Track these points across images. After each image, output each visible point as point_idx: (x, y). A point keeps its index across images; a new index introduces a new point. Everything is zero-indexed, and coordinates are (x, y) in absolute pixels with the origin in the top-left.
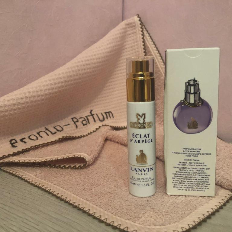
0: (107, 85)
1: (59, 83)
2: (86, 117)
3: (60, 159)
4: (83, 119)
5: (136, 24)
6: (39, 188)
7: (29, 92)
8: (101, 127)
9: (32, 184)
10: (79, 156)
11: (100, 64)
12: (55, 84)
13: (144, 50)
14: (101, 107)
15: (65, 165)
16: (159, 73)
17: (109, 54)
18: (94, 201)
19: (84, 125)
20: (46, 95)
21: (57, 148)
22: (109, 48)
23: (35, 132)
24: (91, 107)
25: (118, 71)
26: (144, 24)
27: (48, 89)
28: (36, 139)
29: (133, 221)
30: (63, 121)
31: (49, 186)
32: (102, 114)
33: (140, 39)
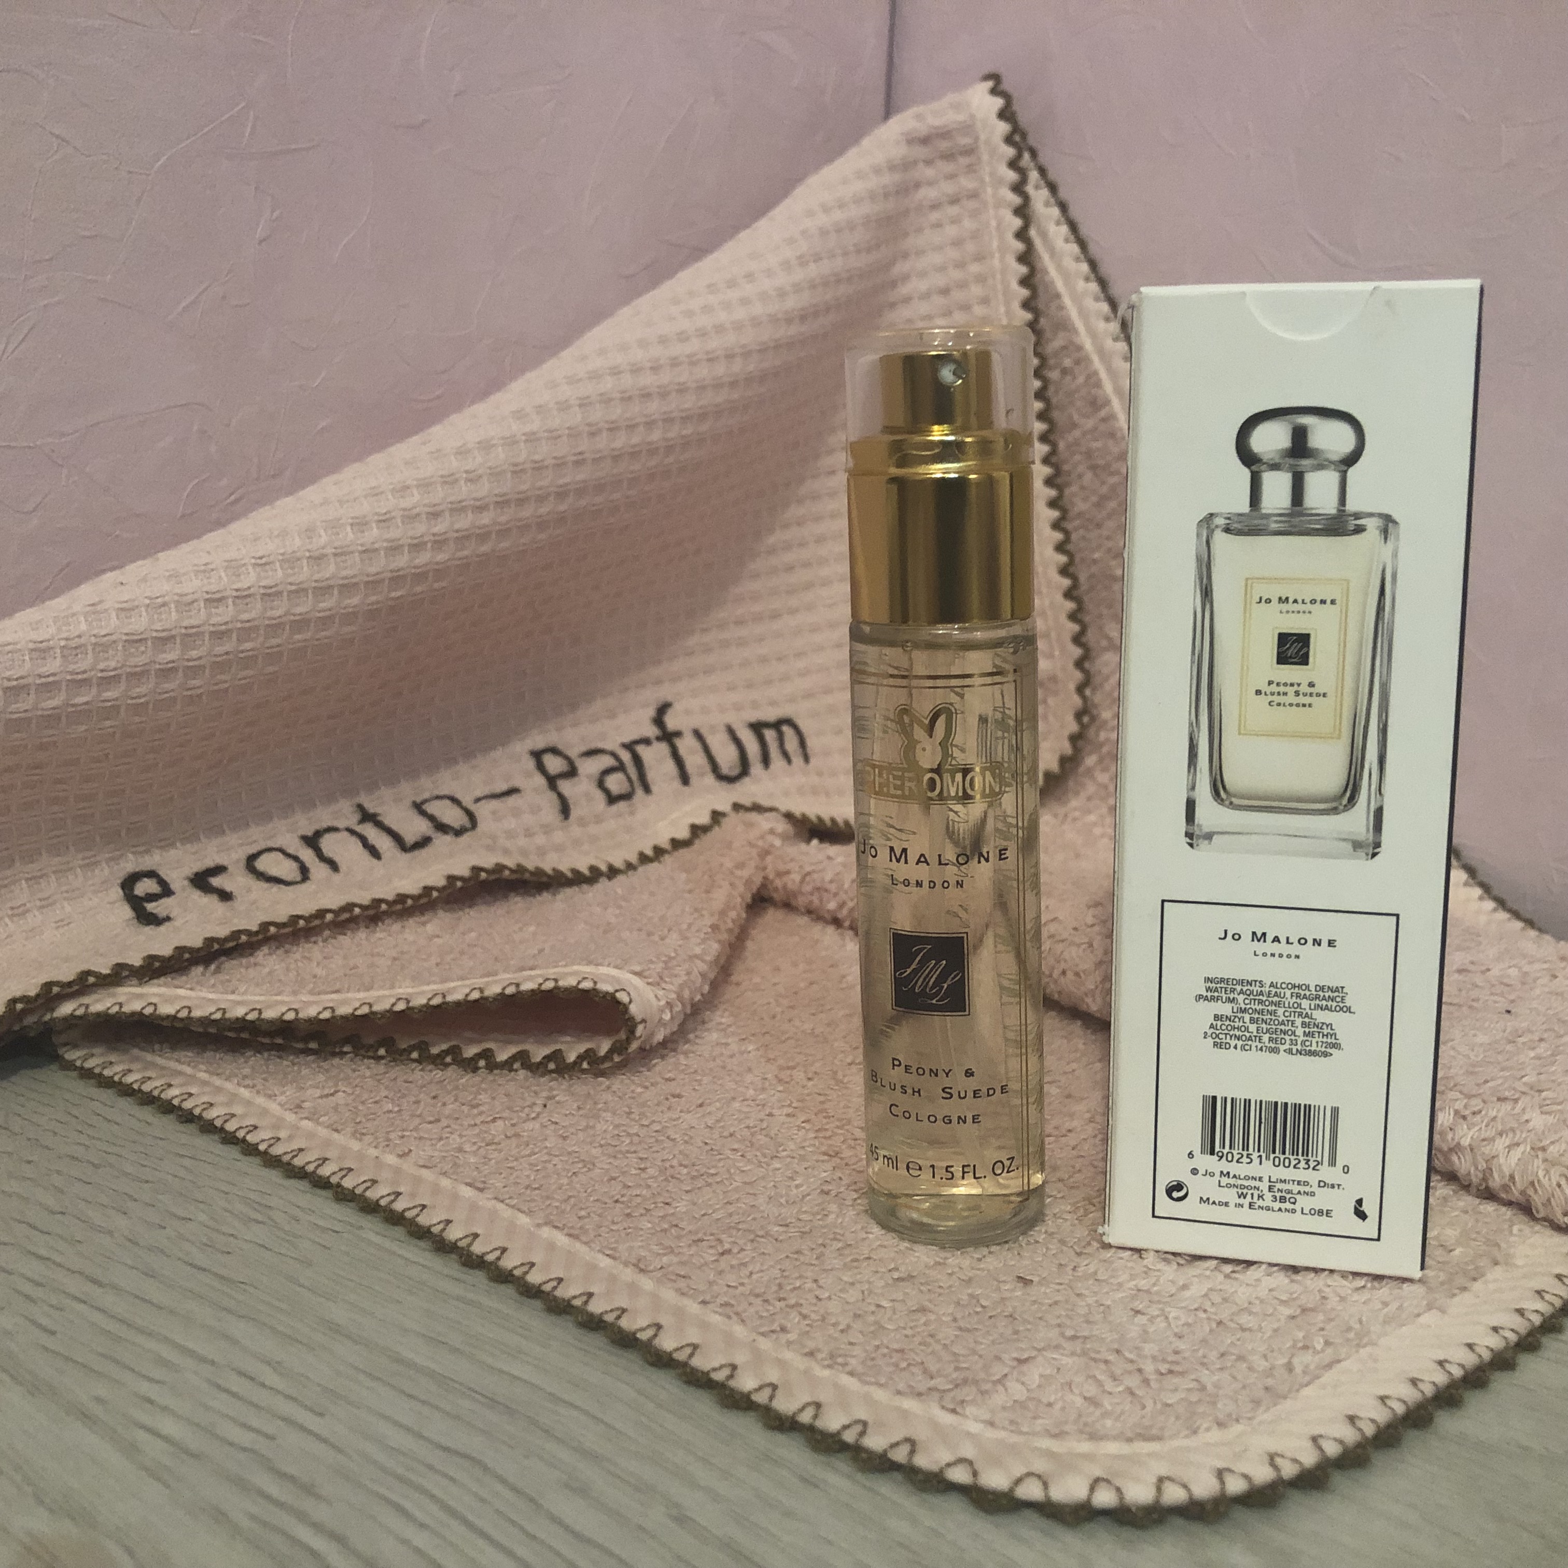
0: (771, 540)
1: (458, 509)
2: (630, 747)
3: (458, 1004)
4: (607, 761)
5: (977, 139)
6: (322, 1184)
7: (262, 564)
8: (723, 815)
9: (272, 1161)
10: (586, 985)
11: (736, 395)
12: (435, 515)
13: (1027, 316)
14: (732, 688)
15: (490, 1045)
17: (794, 330)
18: (684, 1277)
19: (612, 799)
20: (373, 584)
21: (436, 940)
22: (797, 288)
23: (290, 831)
24: (658, 682)
26: (1032, 141)
27: (385, 544)
28: (299, 879)
29: (951, 1406)
30: (474, 767)
31: (384, 1175)
32: (731, 731)
33: (1001, 240)
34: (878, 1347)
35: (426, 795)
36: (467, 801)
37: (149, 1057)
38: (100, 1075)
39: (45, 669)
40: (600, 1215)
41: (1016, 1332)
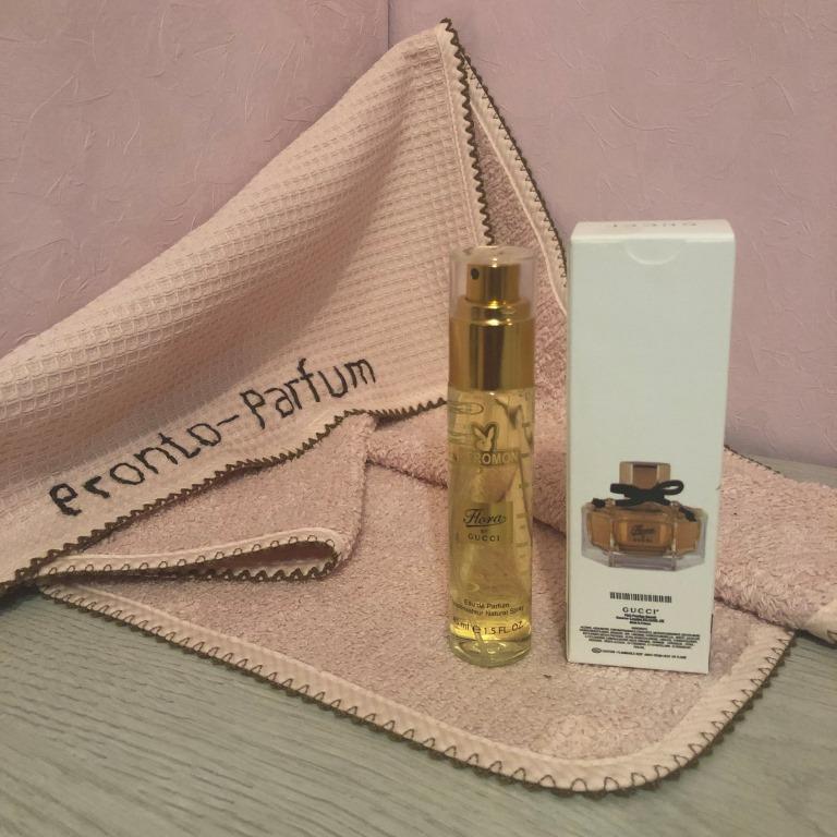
2: (288, 385)
3: (249, 554)
4: (280, 395)
5: (441, 55)
6: (204, 656)
8: (341, 418)
9: (174, 646)
10: (312, 539)
11: (333, 204)
13: (472, 148)
14: (334, 347)
15: (263, 568)
16: (524, 226)
17: (358, 167)
18: (397, 692)
19: (284, 415)
20: (167, 329)
21: (217, 508)
22: (359, 145)
23: (128, 453)
24: (298, 348)
25: (382, 218)
26: (468, 54)
27: (171, 308)
28: (139, 480)
29: (535, 749)
30: (213, 405)
31: (236, 650)
32: (336, 370)
33: (455, 108)
35: (193, 424)
36: (213, 425)
37: (89, 589)
38: (67, 603)
39: (10, 397)
40: (346, 662)
41: (553, 706)
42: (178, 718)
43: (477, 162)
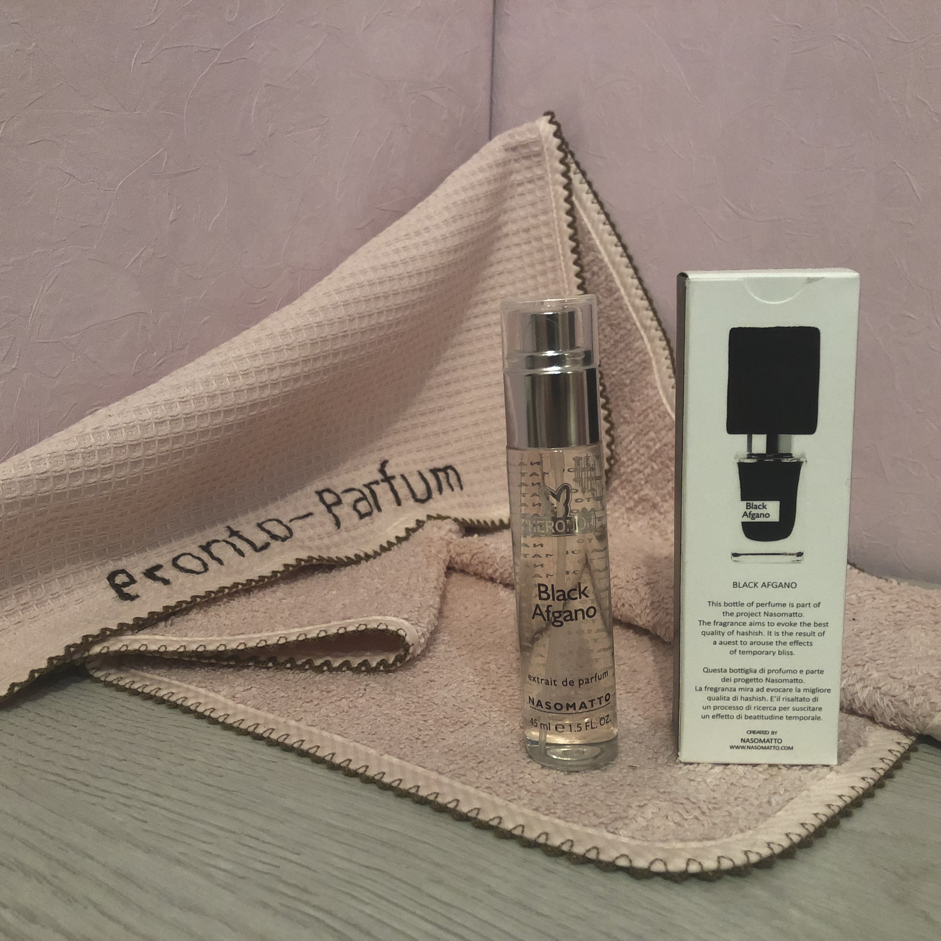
0: (439, 369)
1: (283, 366)
2: (368, 486)
3: (313, 639)
4: (357, 495)
5: (543, 148)
6: (258, 738)
7: (184, 401)
8: (423, 522)
9: (228, 727)
10: (382, 627)
11: (423, 294)
12: (271, 370)
13: (573, 244)
14: (419, 450)
15: (328, 658)
16: (629, 326)
17: (451, 258)
18: (464, 775)
19: (362, 516)
20: (241, 409)
21: (284, 601)
22: (453, 235)
23: (193, 543)
24: (381, 449)
25: (476, 317)
26: (571, 148)
27: (247, 387)
28: (203, 570)
29: (612, 830)
30: (287, 502)
31: (292, 732)
32: (420, 474)
33: (557, 202)
34: (568, 804)
35: (263, 520)
36: (285, 521)
37: (141, 673)
38: (117, 685)
39: (73, 465)
40: (411, 747)
41: (635, 792)
42: (227, 790)
43: (579, 259)
